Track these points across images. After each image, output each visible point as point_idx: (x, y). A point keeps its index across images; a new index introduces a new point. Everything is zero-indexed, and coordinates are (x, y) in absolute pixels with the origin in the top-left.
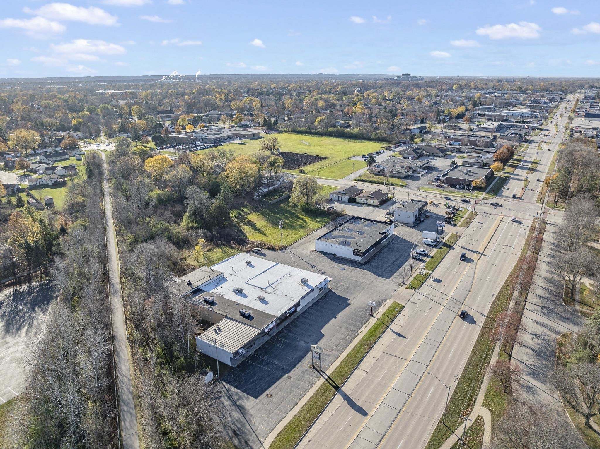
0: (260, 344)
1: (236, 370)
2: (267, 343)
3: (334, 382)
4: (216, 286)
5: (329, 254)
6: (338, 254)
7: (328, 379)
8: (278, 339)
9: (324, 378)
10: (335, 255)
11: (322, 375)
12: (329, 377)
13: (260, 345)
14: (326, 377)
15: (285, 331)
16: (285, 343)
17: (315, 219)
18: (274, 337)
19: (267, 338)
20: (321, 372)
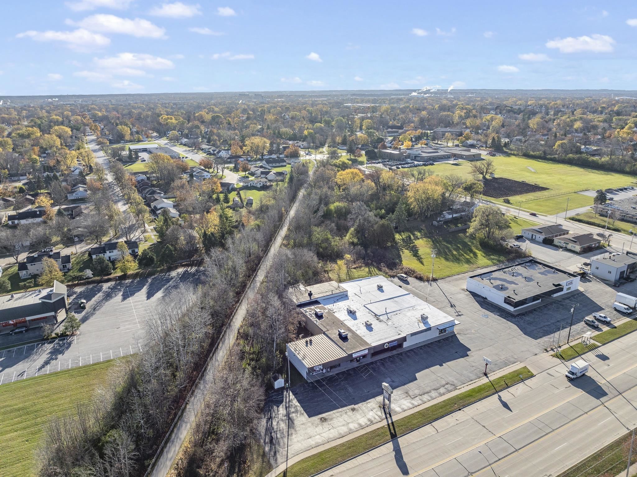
0: (345, 368)
1: (309, 386)
2: (354, 369)
3: (394, 429)
4: (335, 302)
5: (479, 296)
6: (489, 299)
7: (391, 425)
8: (366, 369)
9: (388, 421)
10: (486, 298)
11: (387, 418)
12: (392, 423)
13: (345, 370)
14: (390, 422)
15: (378, 364)
16: (371, 374)
17: (489, 256)
18: (364, 366)
19: (355, 364)
20: (388, 416)
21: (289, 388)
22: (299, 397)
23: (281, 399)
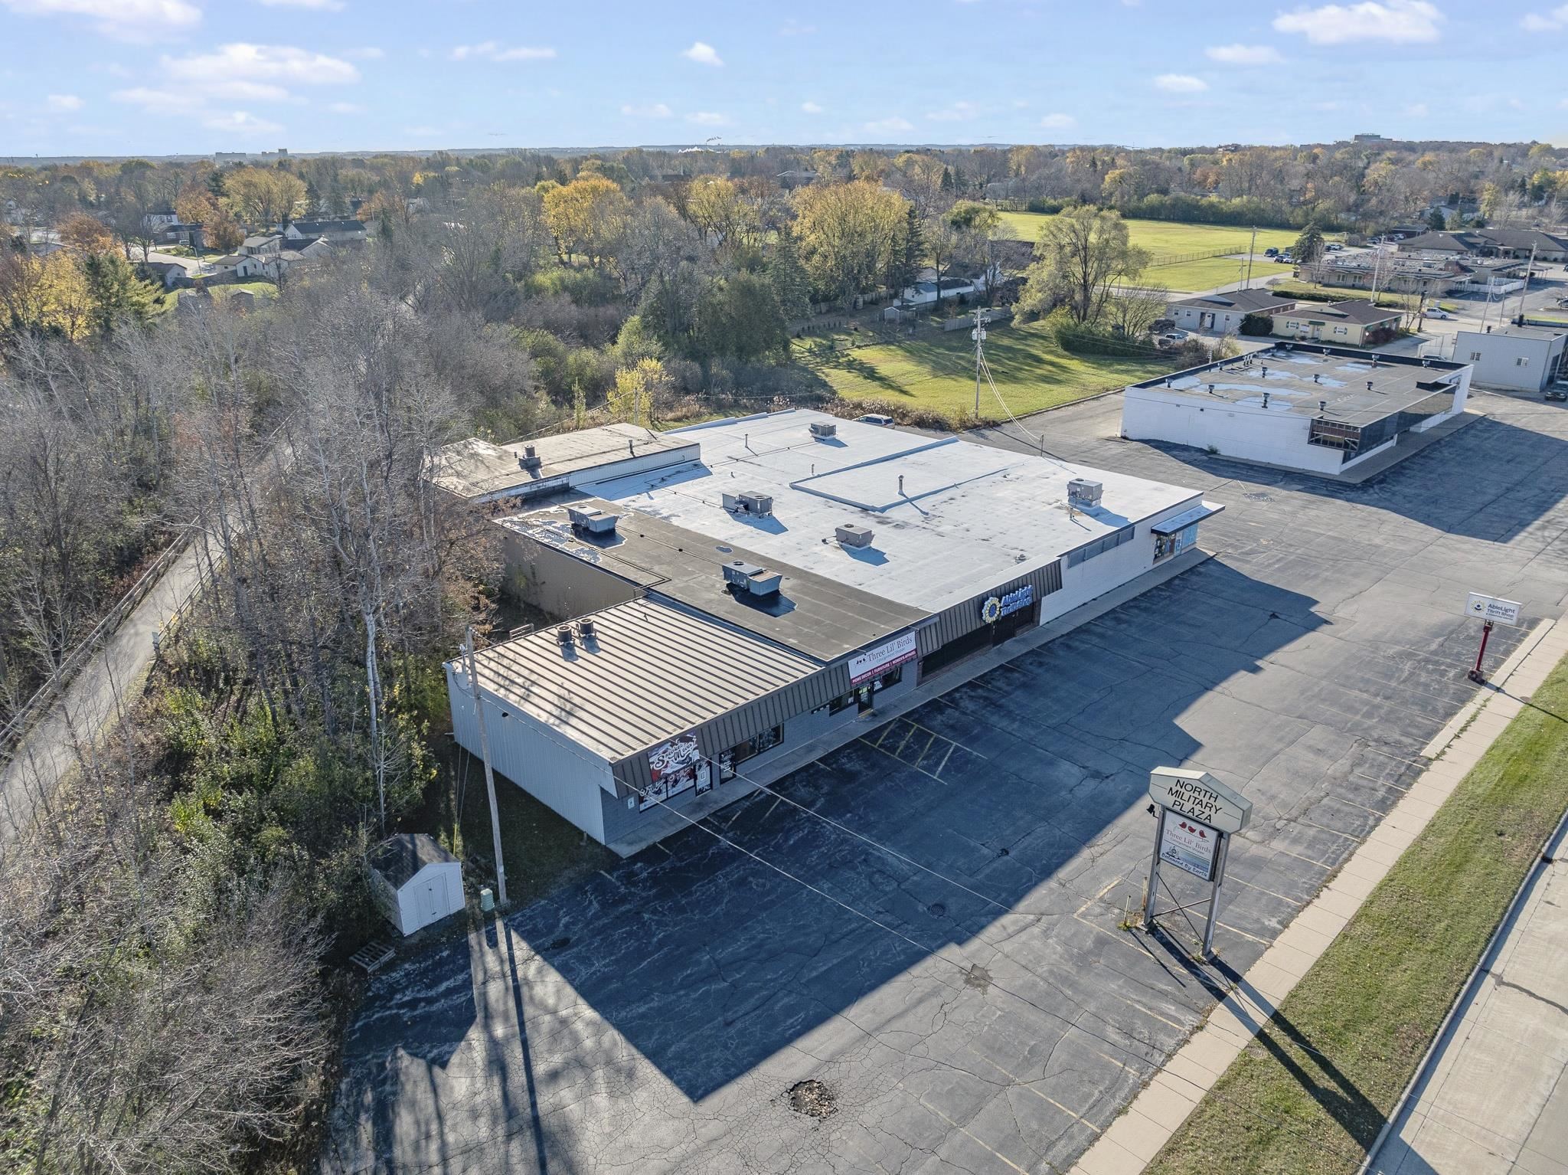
0: (810, 749)
1: (629, 878)
2: (855, 745)
4: (653, 487)
5: (1186, 448)
6: (1226, 451)
7: (1277, 1034)
8: (921, 737)
9: (1244, 1017)
10: (1213, 452)
11: (1221, 996)
12: (1277, 1018)
13: (813, 757)
14: (1261, 1019)
15: (969, 705)
16: (960, 763)
18: (903, 725)
19: (855, 724)
20: (1213, 973)
21: (504, 913)
22: (585, 960)
23: (460, 999)
